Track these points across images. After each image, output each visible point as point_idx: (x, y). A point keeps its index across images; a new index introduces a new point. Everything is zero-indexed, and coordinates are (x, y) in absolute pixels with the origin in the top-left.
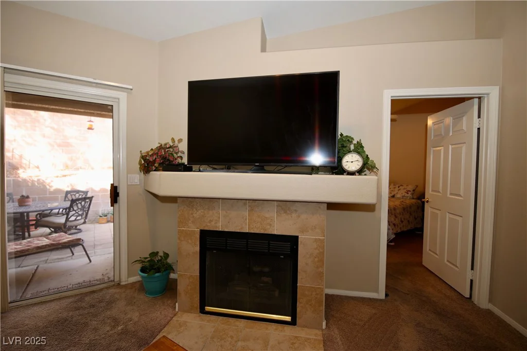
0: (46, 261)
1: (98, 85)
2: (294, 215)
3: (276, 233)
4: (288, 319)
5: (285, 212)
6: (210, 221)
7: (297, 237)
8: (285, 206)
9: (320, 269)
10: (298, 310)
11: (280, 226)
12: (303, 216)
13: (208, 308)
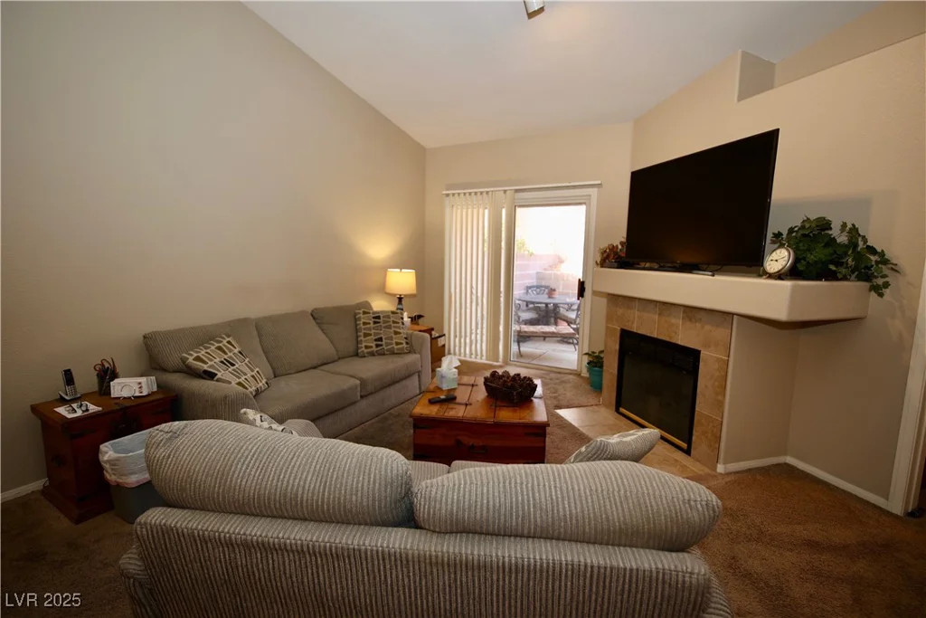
0: (554, 350)
1: (575, 187)
2: (698, 325)
3: (679, 343)
4: (684, 445)
5: (690, 320)
6: (628, 321)
7: (699, 352)
8: (691, 312)
9: (720, 398)
10: (694, 438)
11: (685, 336)
12: (708, 327)
13: (622, 410)
